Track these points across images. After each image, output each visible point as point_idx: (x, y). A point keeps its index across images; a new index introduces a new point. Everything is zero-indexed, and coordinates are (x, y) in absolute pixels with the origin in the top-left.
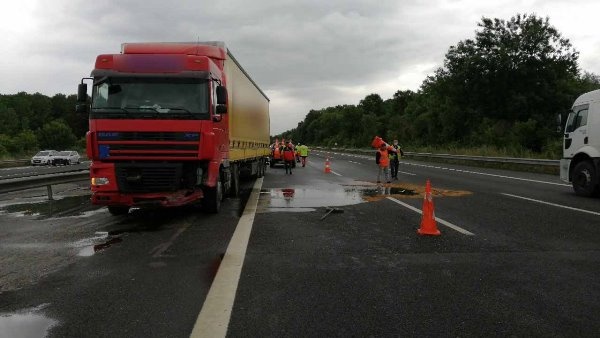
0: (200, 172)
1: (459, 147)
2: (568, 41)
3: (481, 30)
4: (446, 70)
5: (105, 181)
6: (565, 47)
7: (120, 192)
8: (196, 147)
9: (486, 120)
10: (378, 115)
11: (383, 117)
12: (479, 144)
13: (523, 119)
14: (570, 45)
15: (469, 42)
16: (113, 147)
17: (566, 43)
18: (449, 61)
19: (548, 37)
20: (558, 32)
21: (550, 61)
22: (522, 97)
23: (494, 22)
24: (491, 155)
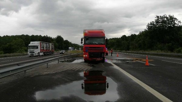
0: (103, 54)
1: (151, 50)
2: (180, 21)
3: (156, 19)
4: (147, 29)
5: (86, 56)
6: (179, 23)
7: (89, 58)
8: (103, 50)
9: (158, 43)
10: (127, 41)
11: (128, 42)
12: (156, 49)
13: (168, 43)
14: (181, 22)
15: (153, 22)
16: (88, 50)
17: (180, 22)
18: (148, 27)
19: (174, 21)
20: (177, 19)
21: (176, 27)
22: (168, 37)
23: (160, 17)
24: (160, 52)
